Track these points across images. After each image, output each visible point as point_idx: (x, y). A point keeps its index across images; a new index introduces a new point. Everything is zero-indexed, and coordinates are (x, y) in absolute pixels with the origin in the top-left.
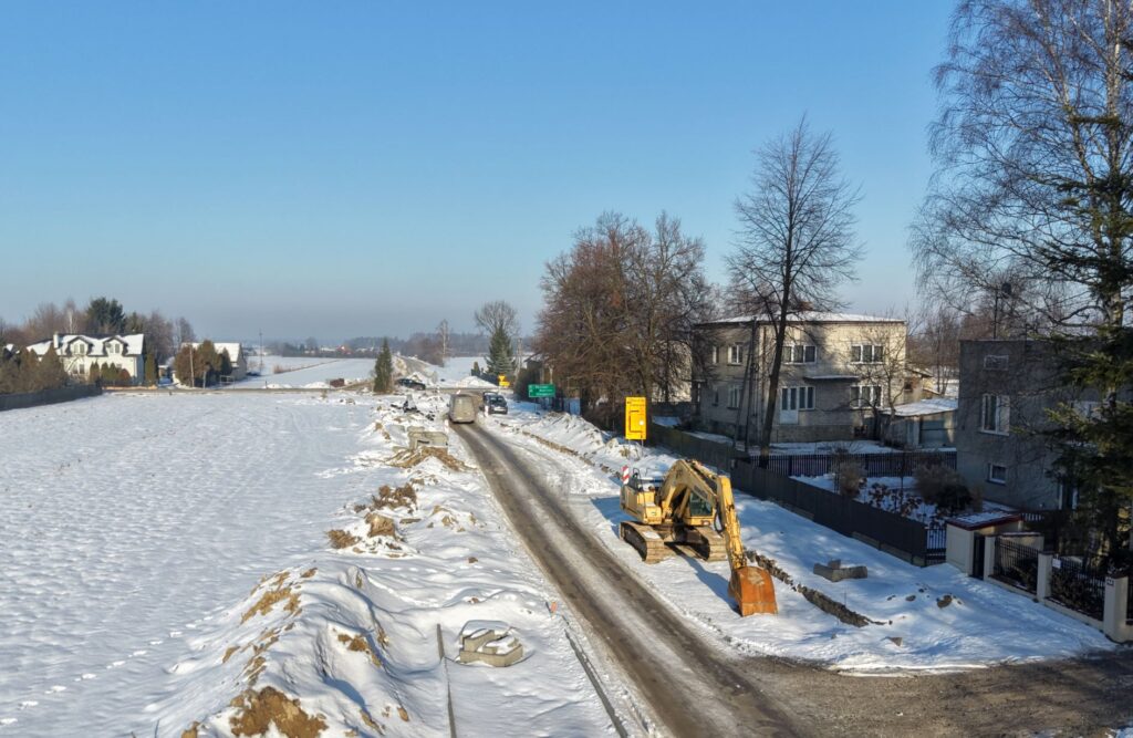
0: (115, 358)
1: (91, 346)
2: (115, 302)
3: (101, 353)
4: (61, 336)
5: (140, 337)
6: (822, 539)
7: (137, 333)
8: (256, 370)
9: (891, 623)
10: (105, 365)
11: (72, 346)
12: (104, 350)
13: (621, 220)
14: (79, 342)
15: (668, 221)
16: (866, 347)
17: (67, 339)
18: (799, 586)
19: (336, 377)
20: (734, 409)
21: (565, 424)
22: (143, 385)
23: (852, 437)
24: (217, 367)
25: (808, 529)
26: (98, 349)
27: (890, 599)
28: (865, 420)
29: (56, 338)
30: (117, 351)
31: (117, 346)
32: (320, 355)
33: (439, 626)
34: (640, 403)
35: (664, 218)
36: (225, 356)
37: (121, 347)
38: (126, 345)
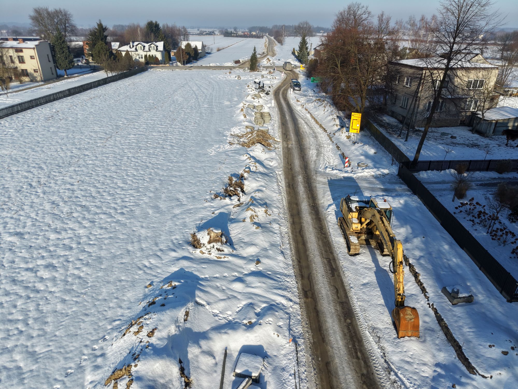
0: (153, 53)
1: (144, 47)
2: (156, 22)
3: (148, 50)
4: (133, 42)
5: (162, 43)
6: (446, 247)
7: (162, 41)
8: (209, 51)
9: (491, 377)
10: (149, 55)
11: (137, 47)
12: (149, 49)
13: (360, 7)
14: (140, 45)
15: (384, 17)
16: (475, 81)
17: (136, 43)
18: (433, 305)
19: (237, 60)
20: (404, 108)
21: (323, 109)
22: (164, 64)
23: (459, 124)
24: (192, 54)
25: (438, 234)
26: (147, 49)
27: (490, 346)
28: (466, 116)
29: (131, 43)
30: (154, 49)
31: (154, 47)
32: (238, 36)
33: (226, 350)
34: (359, 116)
35: (382, 15)
36: (196, 49)
37: (155, 47)
38: (157, 47)
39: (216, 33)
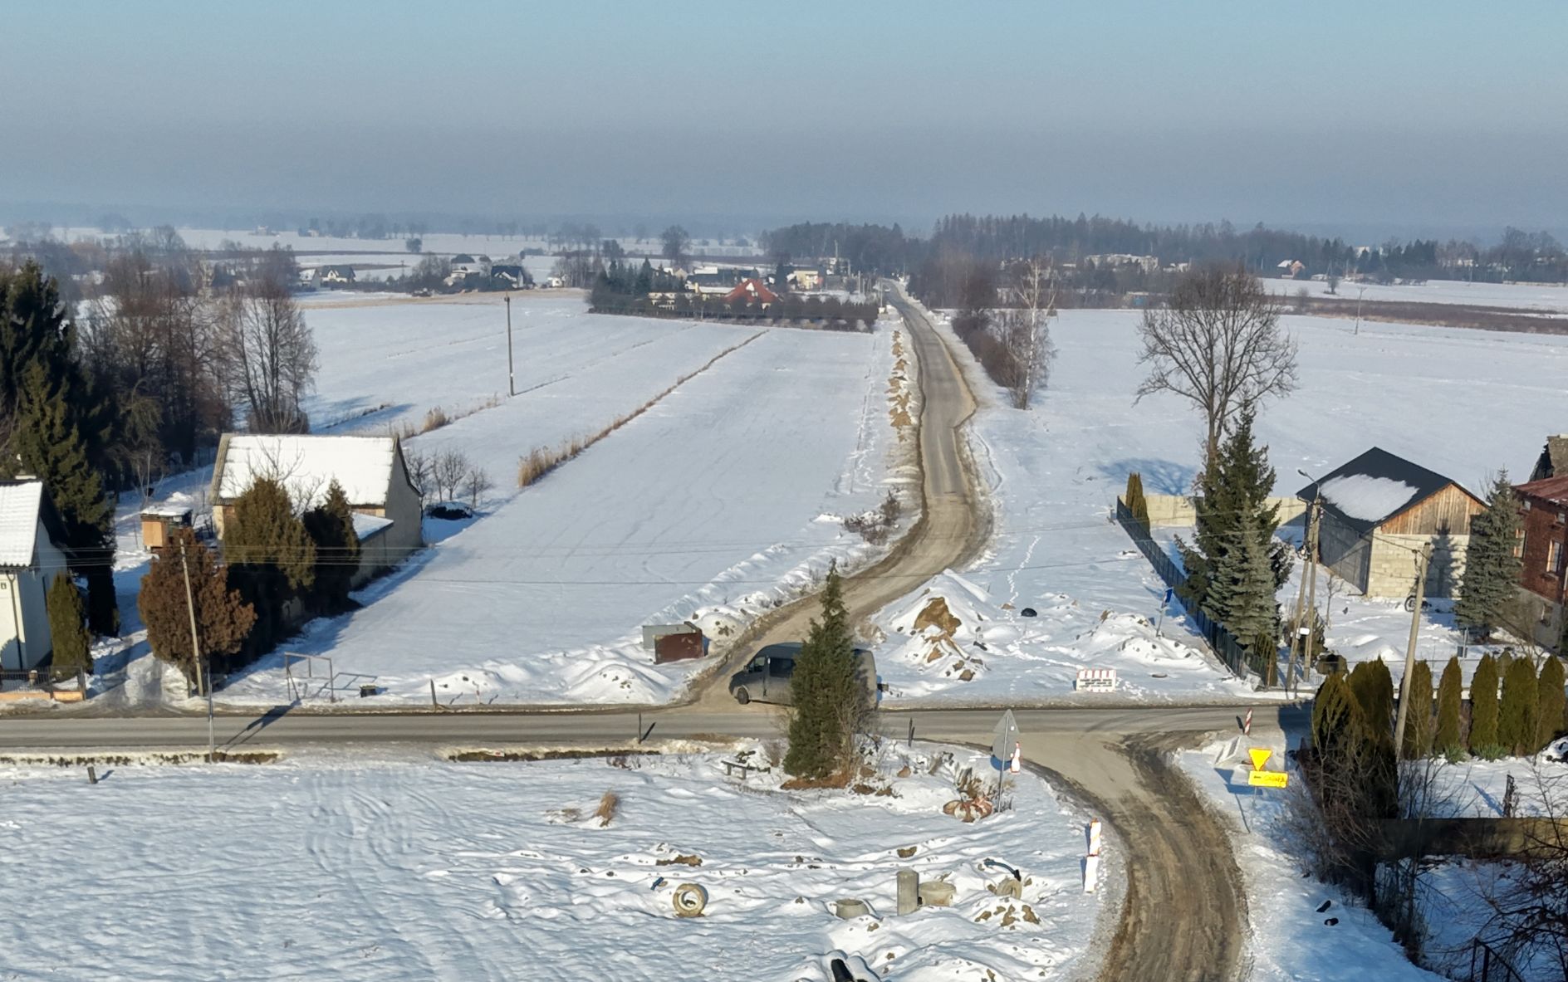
39: (541, 268)
